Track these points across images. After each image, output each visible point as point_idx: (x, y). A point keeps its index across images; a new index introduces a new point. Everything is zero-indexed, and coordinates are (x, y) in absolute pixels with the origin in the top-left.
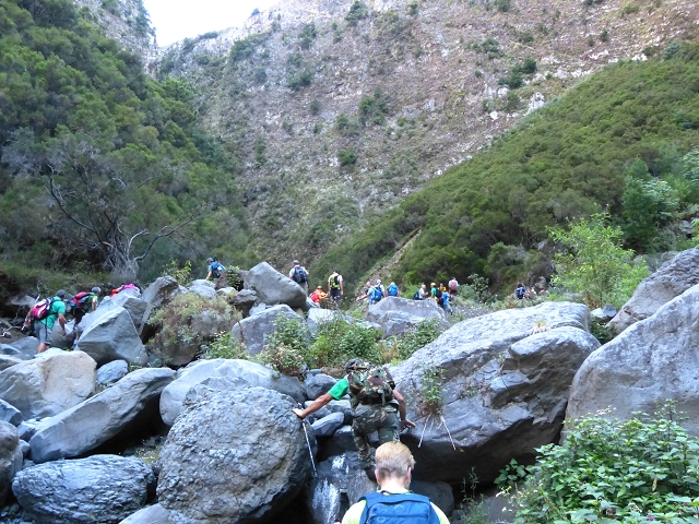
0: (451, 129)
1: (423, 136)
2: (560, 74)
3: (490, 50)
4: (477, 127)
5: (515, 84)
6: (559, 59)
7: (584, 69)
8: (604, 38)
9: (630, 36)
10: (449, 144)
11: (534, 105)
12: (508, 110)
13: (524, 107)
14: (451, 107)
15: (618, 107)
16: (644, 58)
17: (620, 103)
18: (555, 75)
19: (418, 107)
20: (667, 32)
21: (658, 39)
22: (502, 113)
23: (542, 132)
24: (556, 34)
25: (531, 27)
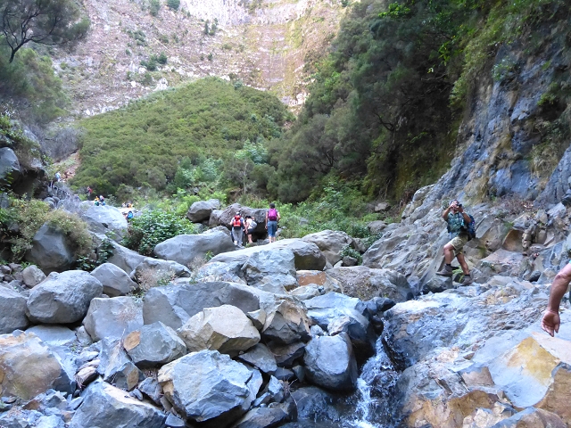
0: (102, 84)
1: (80, 82)
2: (180, 71)
3: (139, 38)
4: (121, 88)
5: (151, 68)
6: (181, 60)
7: (195, 73)
8: (210, 58)
9: (224, 63)
10: (98, 94)
11: (161, 86)
12: (143, 83)
13: (154, 85)
14: (104, 68)
15: (201, 113)
16: (228, 79)
17: (202, 111)
18: (177, 71)
19: (79, 60)
20: (243, 68)
21: (237, 71)
22: (138, 84)
23: (160, 112)
24: (183, 45)
25: (169, 33)
